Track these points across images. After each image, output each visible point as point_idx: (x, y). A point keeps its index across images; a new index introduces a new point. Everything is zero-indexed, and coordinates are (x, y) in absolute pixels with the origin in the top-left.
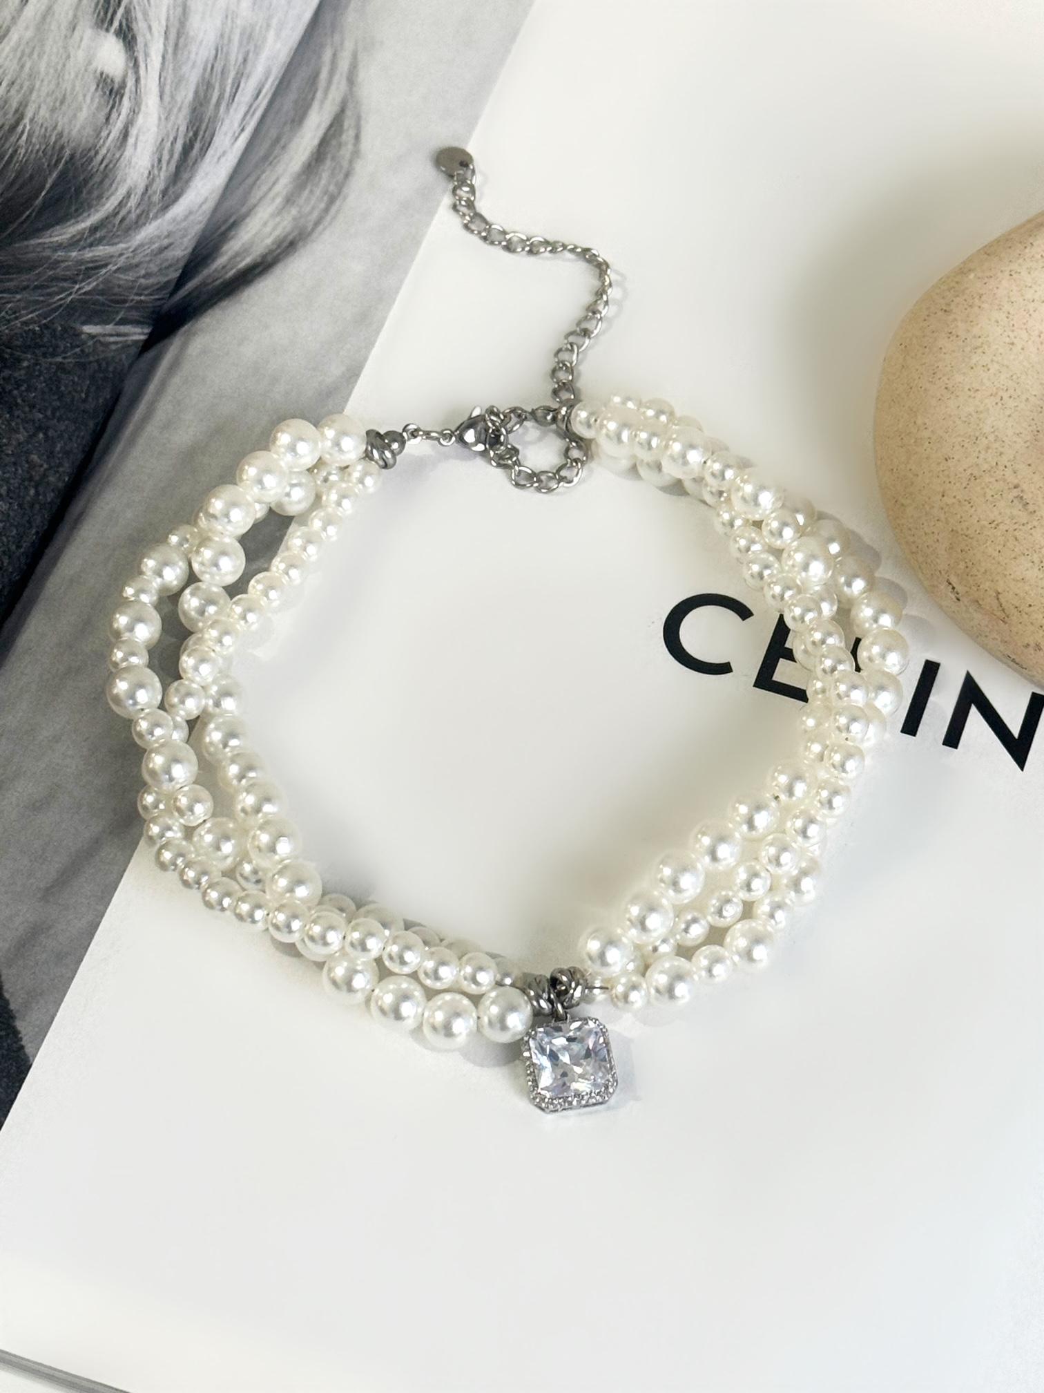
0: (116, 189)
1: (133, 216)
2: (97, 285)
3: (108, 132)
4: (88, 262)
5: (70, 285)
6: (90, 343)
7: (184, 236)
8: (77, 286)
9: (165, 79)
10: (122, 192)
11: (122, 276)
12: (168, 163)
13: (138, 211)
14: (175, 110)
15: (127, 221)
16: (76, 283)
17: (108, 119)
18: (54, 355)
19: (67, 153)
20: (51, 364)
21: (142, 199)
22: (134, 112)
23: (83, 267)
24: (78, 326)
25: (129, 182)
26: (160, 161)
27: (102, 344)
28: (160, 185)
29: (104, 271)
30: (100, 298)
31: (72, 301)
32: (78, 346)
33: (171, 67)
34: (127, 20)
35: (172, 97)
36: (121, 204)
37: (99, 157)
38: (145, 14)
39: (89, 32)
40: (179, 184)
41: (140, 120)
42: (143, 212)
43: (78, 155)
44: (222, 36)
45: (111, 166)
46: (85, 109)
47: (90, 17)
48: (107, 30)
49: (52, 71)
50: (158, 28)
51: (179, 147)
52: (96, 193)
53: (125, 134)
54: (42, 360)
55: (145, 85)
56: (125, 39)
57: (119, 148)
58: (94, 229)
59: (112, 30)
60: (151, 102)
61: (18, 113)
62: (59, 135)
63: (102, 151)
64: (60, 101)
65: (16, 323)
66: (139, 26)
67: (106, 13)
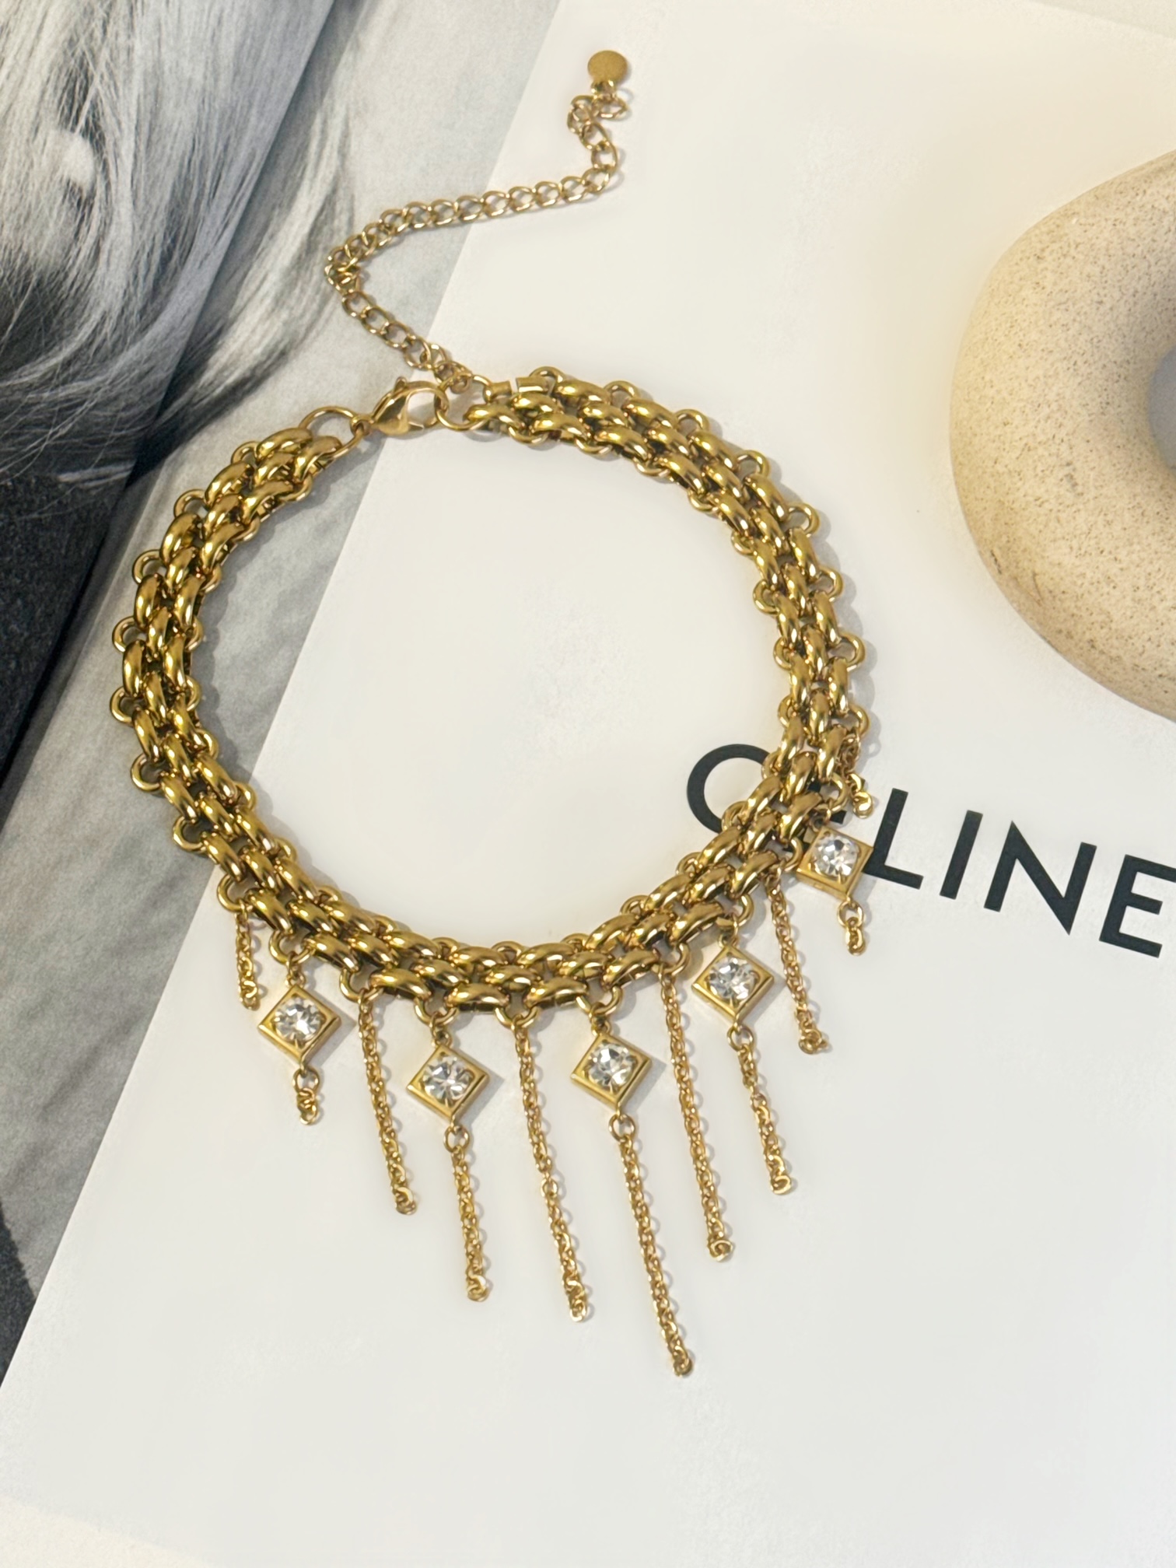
0: (89, 316)
1: (109, 344)
2: (73, 426)
3: (76, 250)
4: (62, 402)
5: (43, 430)
6: (68, 493)
7: (167, 355)
8: (51, 432)
9: (138, 181)
10: (96, 317)
11: (100, 413)
12: (146, 276)
13: (115, 337)
14: (150, 217)
15: (103, 350)
16: (49, 427)
17: (77, 234)
18: (29, 511)
19: (34, 278)
20: (26, 522)
21: (118, 323)
22: (106, 224)
23: (57, 409)
24: (53, 475)
25: (103, 306)
26: (136, 277)
27: (81, 491)
28: (137, 303)
29: (80, 410)
30: (77, 441)
31: (46, 448)
32: (54, 498)
33: (144, 165)
34: (94, 116)
35: (147, 202)
36: (95, 332)
37: (69, 281)
38: (114, 108)
39: (53, 133)
40: (160, 299)
41: (113, 232)
42: (120, 336)
43: (46, 280)
44: (199, 124)
45: (83, 289)
46: (51, 225)
47: (53, 115)
48: (73, 130)
49: (14, 182)
50: (129, 125)
51: (156, 257)
52: (67, 322)
53: (97, 251)
54: (17, 519)
55: (117, 191)
56: (92, 138)
57: (91, 268)
58: (67, 363)
59: (78, 129)
60: (124, 210)
62: (25, 257)
63: (72, 272)
64: (24, 216)
66: (107, 123)
67: (71, 109)
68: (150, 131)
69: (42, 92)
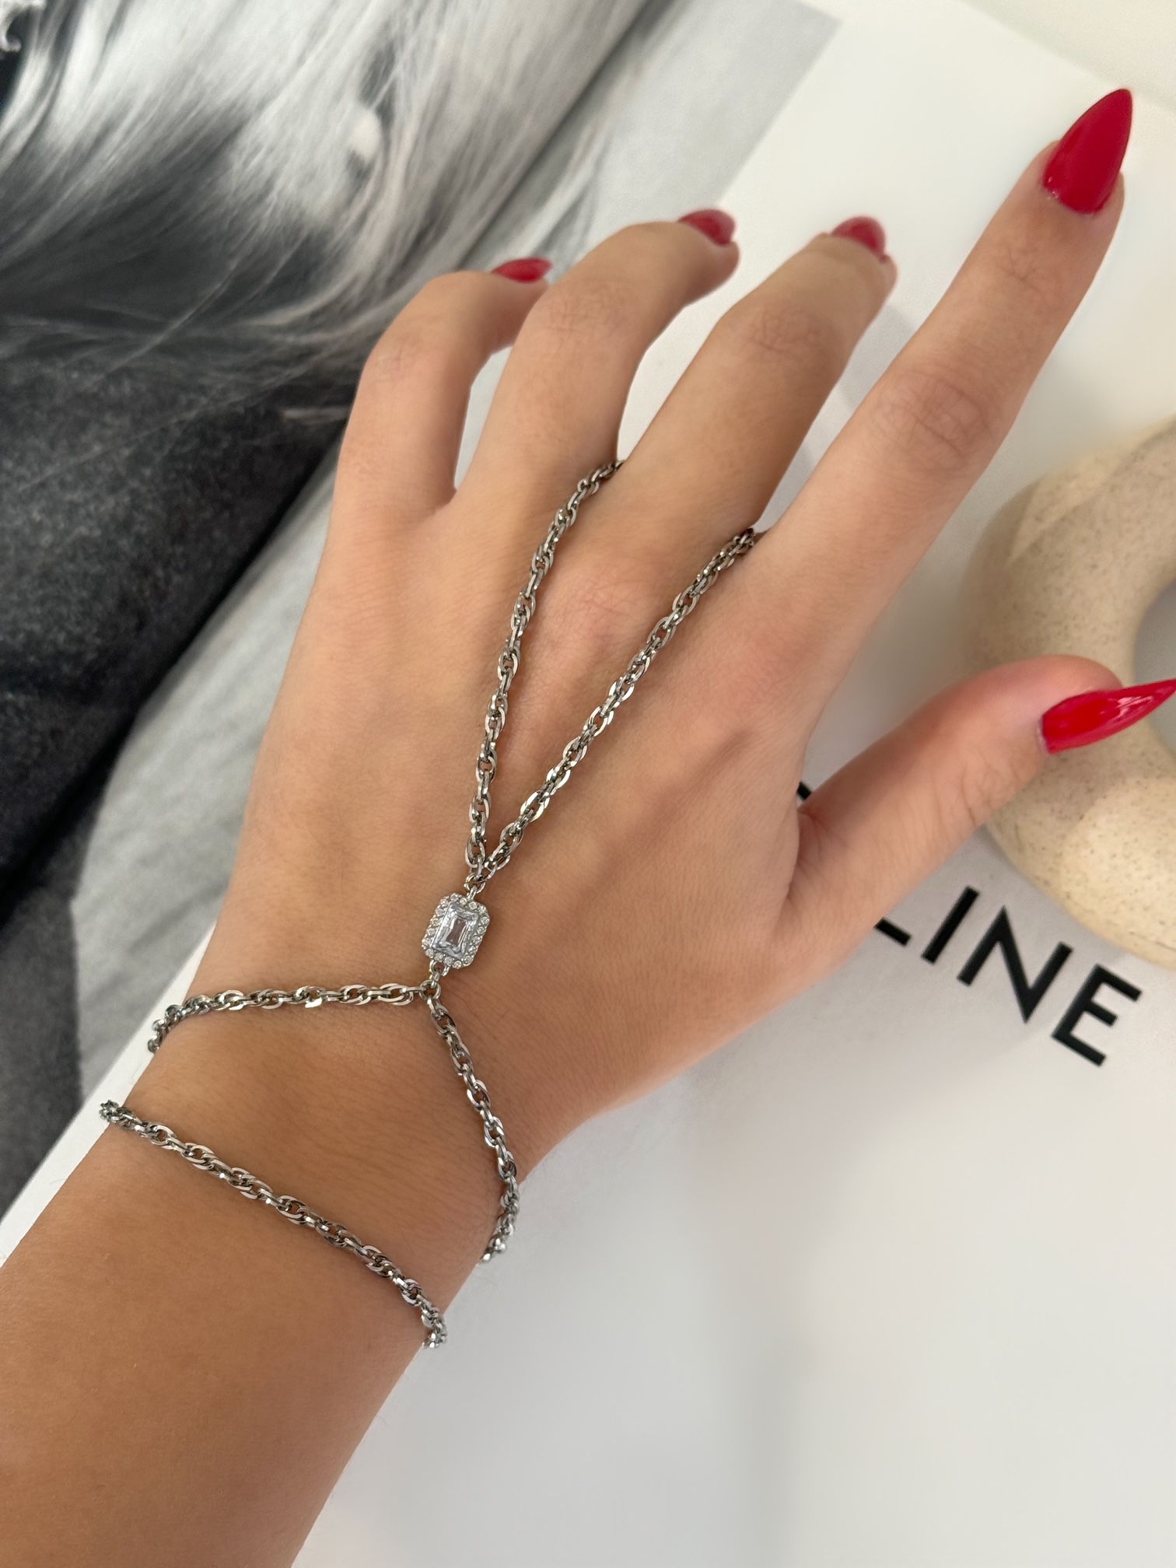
0: (344, 274)
1: (355, 304)
3: (347, 214)
4: (301, 348)
5: (282, 370)
6: (290, 427)
9: (413, 164)
10: (348, 278)
11: (333, 364)
12: (400, 249)
13: (360, 298)
14: (417, 197)
15: (347, 309)
16: (287, 368)
17: (350, 201)
18: (253, 438)
19: (305, 233)
21: (365, 288)
22: (376, 196)
24: (280, 409)
25: (357, 269)
26: (392, 248)
27: (301, 426)
32: (277, 430)
33: (422, 150)
34: (390, 97)
35: (417, 182)
36: (345, 292)
37: (334, 241)
38: (408, 92)
39: (352, 106)
41: (381, 204)
42: (365, 299)
43: (314, 237)
44: (478, 121)
45: (345, 250)
46: (331, 188)
48: (370, 105)
50: (417, 110)
51: (413, 233)
52: (324, 276)
53: (363, 219)
54: (241, 442)
55: (393, 169)
56: (384, 117)
57: (355, 232)
58: (314, 315)
59: (375, 105)
60: (394, 189)
61: (269, 185)
62: (302, 214)
63: (339, 235)
64: (310, 176)
65: (224, 405)
66: (400, 106)
67: (372, 88)
68: (434, 119)
69: (351, 68)
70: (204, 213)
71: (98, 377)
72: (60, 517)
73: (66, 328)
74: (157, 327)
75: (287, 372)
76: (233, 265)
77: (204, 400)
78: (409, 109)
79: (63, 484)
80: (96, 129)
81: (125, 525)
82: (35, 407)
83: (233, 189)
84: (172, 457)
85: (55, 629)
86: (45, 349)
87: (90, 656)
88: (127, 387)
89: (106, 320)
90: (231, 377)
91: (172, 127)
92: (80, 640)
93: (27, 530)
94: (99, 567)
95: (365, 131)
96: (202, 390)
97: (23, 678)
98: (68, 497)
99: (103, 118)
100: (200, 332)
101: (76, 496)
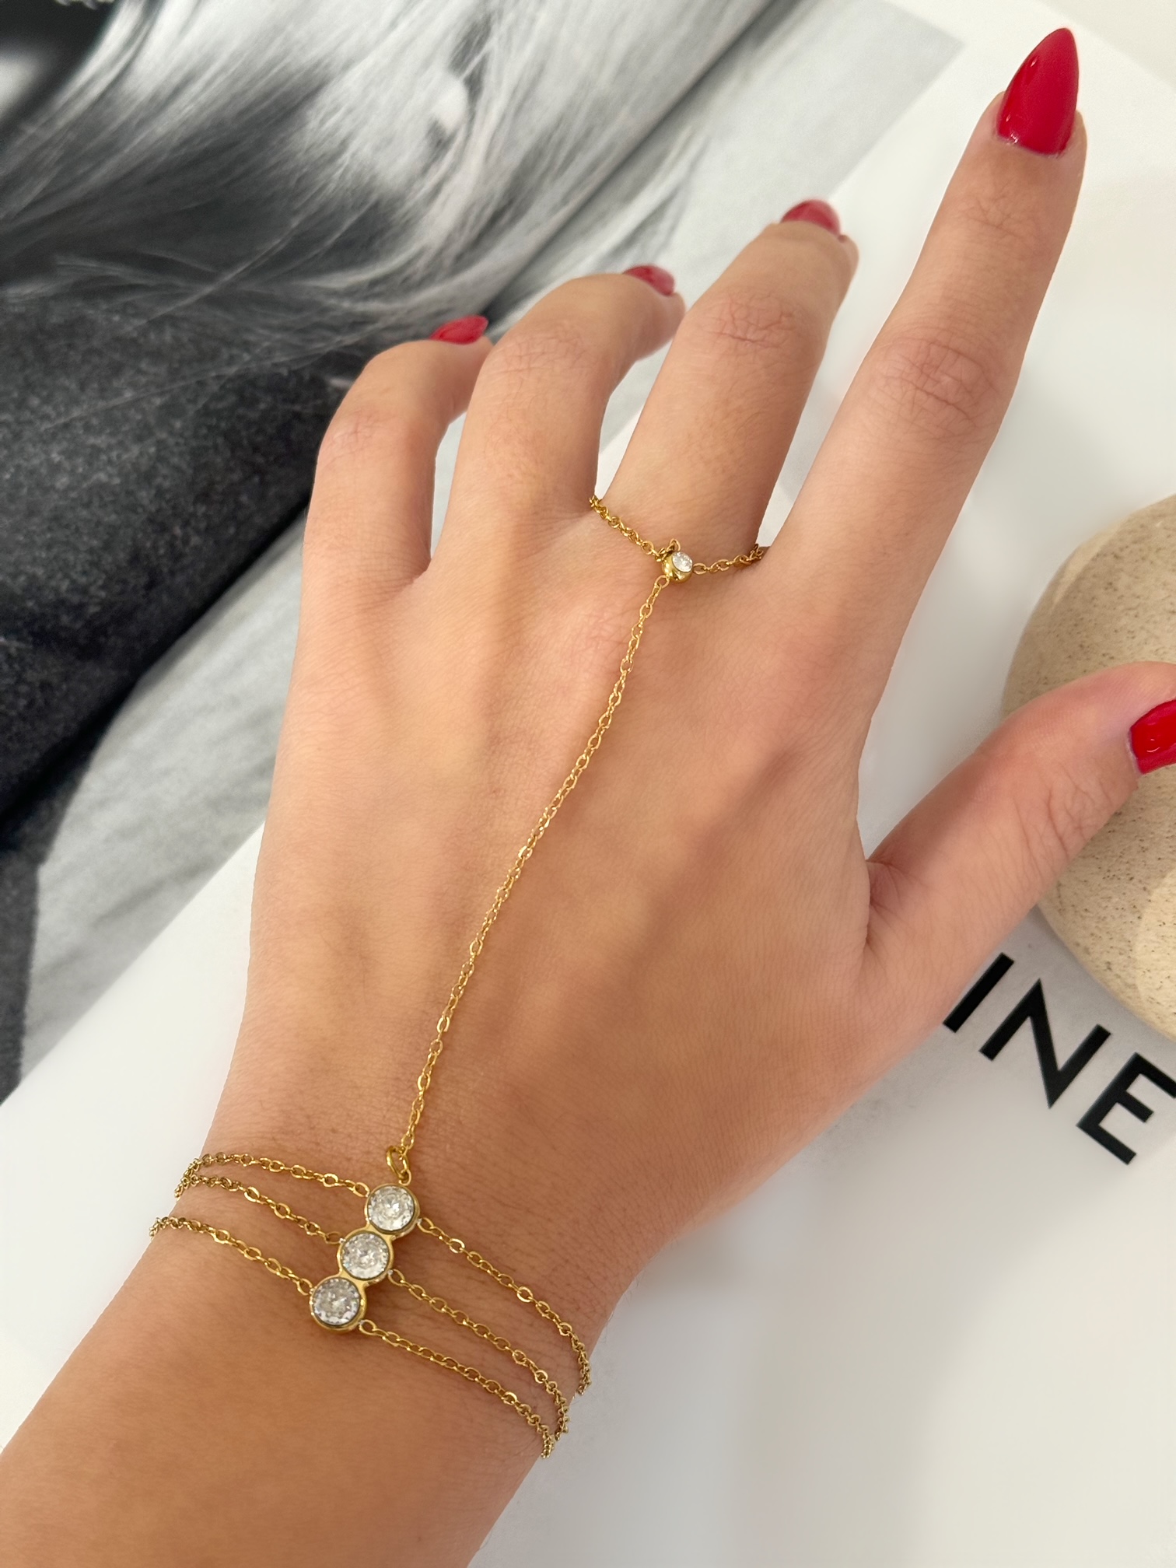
0: (411, 245)
1: (417, 277)
2: (360, 340)
3: (421, 184)
4: (357, 316)
5: (333, 335)
9: (499, 138)
10: (417, 248)
11: (387, 336)
12: (473, 227)
13: (425, 272)
14: (496, 175)
15: (410, 281)
16: (339, 333)
17: (426, 171)
18: (293, 402)
19: (374, 199)
20: (286, 411)
21: (432, 261)
22: (454, 168)
23: (351, 319)
24: (327, 377)
25: (425, 241)
26: (464, 223)
28: (456, 248)
29: (370, 328)
30: (360, 354)
31: (329, 353)
32: (320, 399)
34: (482, 67)
35: (498, 161)
36: (409, 263)
37: (404, 210)
40: (476, 252)
41: (457, 178)
42: (428, 274)
43: (384, 204)
45: (413, 221)
48: (460, 74)
51: (489, 212)
52: (389, 245)
53: (436, 191)
56: (471, 89)
57: (427, 204)
58: (374, 283)
59: (464, 74)
60: (474, 163)
61: (344, 145)
62: (374, 177)
63: (409, 204)
64: (387, 141)
65: (268, 363)
66: (489, 80)
67: (463, 58)
68: (523, 99)
69: (445, 35)
70: (274, 167)
71: (141, 322)
72: (80, 460)
73: (117, 271)
74: (209, 278)
75: (338, 338)
76: (295, 223)
77: (246, 357)
78: (499, 83)
79: (88, 428)
80: (176, 80)
81: (148, 477)
82: (70, 346)
83: (306, 146)
84: (206, 412)
85: (59, 575)
86: (91, 290)
87: (93, 609)
88: (168, 336)
89: (157, 265)
90: (278, 336)
91: (253, 81)
92: (84, 590)
93: (44, 471)
94: (113, 517)
95: (450, 103)
96: (247, 346)
97: (19, 624)
98: (92, 440)
99: (186, 69)
100: (252, 286)
101: (101, 441)
